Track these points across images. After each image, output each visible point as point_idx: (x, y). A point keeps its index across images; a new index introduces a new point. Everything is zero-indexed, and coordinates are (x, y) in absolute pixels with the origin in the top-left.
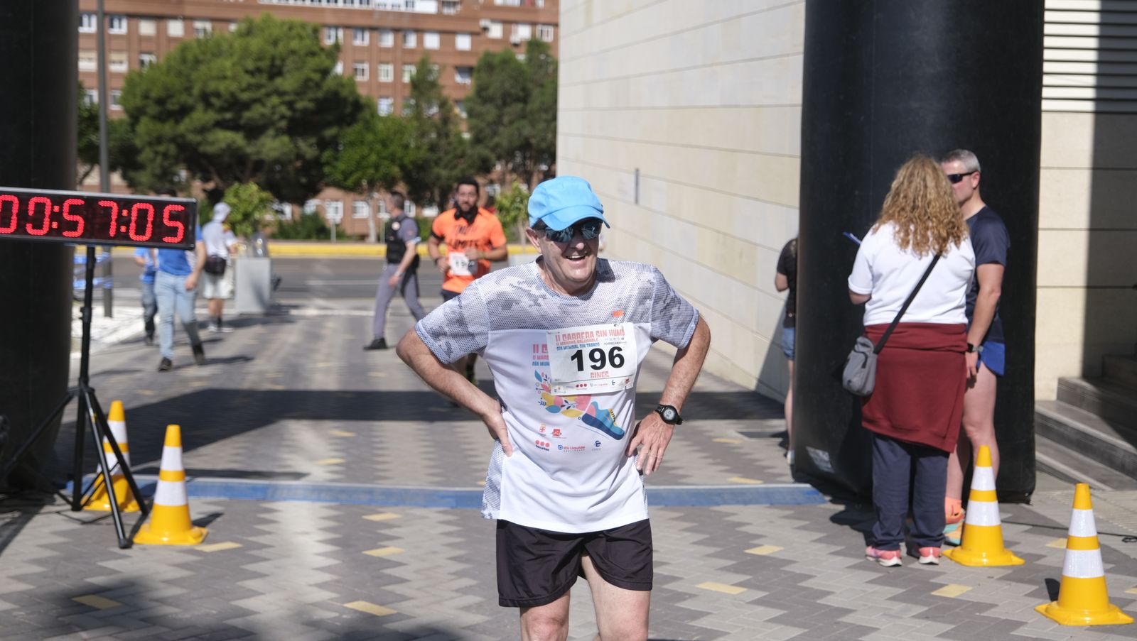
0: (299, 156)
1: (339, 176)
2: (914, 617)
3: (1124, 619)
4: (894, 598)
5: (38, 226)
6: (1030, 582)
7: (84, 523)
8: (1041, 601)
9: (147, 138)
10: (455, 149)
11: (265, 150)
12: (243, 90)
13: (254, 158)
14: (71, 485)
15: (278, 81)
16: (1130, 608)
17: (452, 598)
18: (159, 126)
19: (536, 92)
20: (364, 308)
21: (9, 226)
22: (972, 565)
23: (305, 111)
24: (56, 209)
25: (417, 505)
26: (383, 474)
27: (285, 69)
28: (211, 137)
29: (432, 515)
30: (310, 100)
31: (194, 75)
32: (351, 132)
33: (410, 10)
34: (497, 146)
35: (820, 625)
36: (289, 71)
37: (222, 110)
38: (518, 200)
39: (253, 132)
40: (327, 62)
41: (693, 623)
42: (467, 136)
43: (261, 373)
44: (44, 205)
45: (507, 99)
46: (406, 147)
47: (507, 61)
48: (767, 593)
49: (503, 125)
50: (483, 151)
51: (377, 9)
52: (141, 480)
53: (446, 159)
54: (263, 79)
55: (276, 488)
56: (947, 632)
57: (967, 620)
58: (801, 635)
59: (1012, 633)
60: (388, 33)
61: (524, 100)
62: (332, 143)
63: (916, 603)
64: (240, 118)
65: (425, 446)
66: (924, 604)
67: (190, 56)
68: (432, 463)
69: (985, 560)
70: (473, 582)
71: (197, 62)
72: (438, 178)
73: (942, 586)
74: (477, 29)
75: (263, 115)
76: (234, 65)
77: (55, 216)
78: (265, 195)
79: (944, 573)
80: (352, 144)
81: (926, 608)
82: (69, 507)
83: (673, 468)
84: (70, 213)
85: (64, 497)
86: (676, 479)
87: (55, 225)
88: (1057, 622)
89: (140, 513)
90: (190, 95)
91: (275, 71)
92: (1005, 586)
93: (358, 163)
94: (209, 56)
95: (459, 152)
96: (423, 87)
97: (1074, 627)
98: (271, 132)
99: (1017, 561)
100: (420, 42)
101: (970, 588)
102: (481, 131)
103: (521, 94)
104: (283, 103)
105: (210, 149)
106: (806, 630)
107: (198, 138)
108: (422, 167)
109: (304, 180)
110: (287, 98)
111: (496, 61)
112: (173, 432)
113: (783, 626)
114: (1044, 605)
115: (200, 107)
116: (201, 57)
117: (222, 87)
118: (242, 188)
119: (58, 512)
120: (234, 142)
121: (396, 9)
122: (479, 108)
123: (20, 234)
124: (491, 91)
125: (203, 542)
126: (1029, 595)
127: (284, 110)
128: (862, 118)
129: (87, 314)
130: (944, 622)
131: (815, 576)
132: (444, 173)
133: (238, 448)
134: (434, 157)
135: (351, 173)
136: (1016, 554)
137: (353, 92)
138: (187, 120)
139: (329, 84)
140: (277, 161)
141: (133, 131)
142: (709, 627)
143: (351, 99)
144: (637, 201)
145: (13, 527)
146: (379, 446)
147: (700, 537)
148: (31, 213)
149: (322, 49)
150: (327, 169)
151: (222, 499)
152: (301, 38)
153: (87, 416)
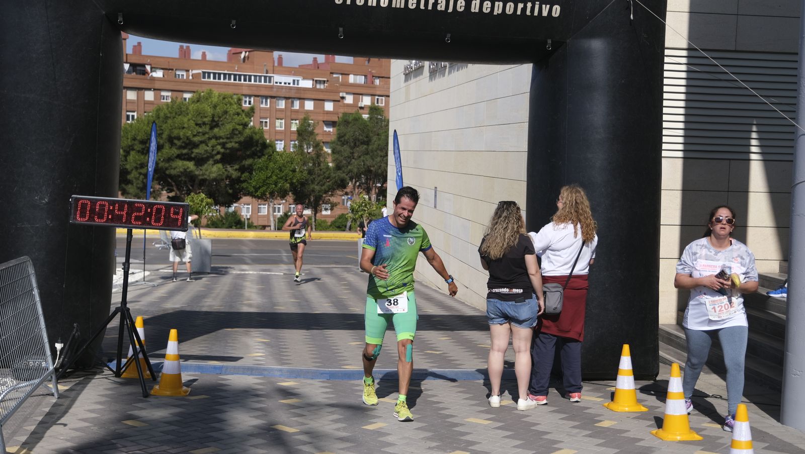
0: (228, 177)
1: (252, 189)
2: (583, 436)
3: (697, 437)
4: (574, 427)
5: (101, 216)
6: (649, 420)
7: (121, 384)
8: (654, 429)
9: (135, 165)
10: (324, 173)
11: (207, 173)
12: (194, 136)
13: (200, 177)
14: (115, 362)
15: (216, 130)
16: (703, 433)
17: (330, 424)
18: (142, 157)
19: (375, 138)
20: (269, 270)
21: (85, 217)
22: (619, 411)
23: (232, 149)
24: (111, 208)
25: (307, 378)
26: (287, 362)
27: (220, 123)
28: (174, 164)
29: (317, 383)
30: (236, 142)
31: (164, 126)
32: (261, 161)
33: (296, 86)
34: (350, 171)
35: (531, 439)
36: (222, 125)
37: (181, 147)
38: (363, 205)
39: (200, 161)
40: (246, 120)
41: (462, 438)
42: (330, 165)
43: (210, 306)
44: (104, 205)
45: (356, 143)
46: (294, 171)
47: (358, 119)
48: (504, 424)
49: (353, 158)
50: (341, 174)
51: (275, 84)
52: (153, 361)
53: (319, 178)
54: (206, 129)
55: (227, 367)
56: (601, 443)
57: (612, 438)
58: (521, 444)
59: (636, 444)
60: (282, 100)
61: (367, 143)
62: (250, 169)
63: (585, 429)
64: (192, 153)
65: (310, 347)
66: (590, 430)
67: (162, 114)
68: (315, 356)
69: (627, 409)
70: (341, 417)
71: (166, 118)
72: (313, 191)
73: (601, 421)
74: (339, 99)
75: (206, 151)
76: (189, 120)
77: (111, 212)
78: (209, 200)
79: (603, 415)
80: (261, 169)
81: (590, 432)
82: (114, 375)
83: (454, 360)
84: (118, 210)
85: (111, 370)
86: (456, 366)
87: (110, 217)
88: (661, 439)
89: (152, 379)
90: (162, 138)
91: (214, 124)
92: (636, 422)
93: (264, 181)
94: (174, 114)
95: (326, 175)
96: (304, 134)
97: (670, 441)
98: (211, 162)
99: (644, 409)
100: (302, 106)
101: (616, 423)
102: (341, 162)
103: (365, 139)
104: (219, 144)
105: (173, 172)
106: (524, 442)
107: (167, 165)
108: (303, 184)
109: (230, 191)
110: (221, 141)
111: (350, 119)
112: (173, 333)
113: (511, 440)
114: (655, 431)
115: (167, 146)
116: (169, 115)
117: (181, 134)
118: (196, 196)
119: (106, 378)
120: (188, 168)
121: (287, 85)
122: (339, 148)
123: (91, 222)
124: (346, 138)
125: (189, 395)
126: (648, 426)
127: (219, 148)
128: (561, 163)
129: (126, 266)
130: (599, 438)
131: (531, 416)
132: (317, 188)
133: (202, 347)
134: (312, 178)
135: (259, 188)
136: (644, 406)
137: (262, 137)
138: (160, 154)
139: (247, 132)
140: (215, 180)
141: (126, 160)
142: (471, 440)
143: (260, 141)
144: (435, 207)
145: (82, 385)
146: (284, 347)
147: (468, 396)
148: (97, 210)
149: (243, 111)
150: (244, 185)
151: (197, 373)
152: (231, 104)
153: (125, 323)
